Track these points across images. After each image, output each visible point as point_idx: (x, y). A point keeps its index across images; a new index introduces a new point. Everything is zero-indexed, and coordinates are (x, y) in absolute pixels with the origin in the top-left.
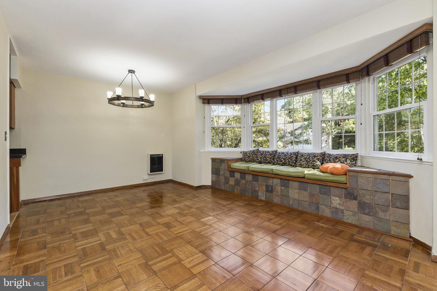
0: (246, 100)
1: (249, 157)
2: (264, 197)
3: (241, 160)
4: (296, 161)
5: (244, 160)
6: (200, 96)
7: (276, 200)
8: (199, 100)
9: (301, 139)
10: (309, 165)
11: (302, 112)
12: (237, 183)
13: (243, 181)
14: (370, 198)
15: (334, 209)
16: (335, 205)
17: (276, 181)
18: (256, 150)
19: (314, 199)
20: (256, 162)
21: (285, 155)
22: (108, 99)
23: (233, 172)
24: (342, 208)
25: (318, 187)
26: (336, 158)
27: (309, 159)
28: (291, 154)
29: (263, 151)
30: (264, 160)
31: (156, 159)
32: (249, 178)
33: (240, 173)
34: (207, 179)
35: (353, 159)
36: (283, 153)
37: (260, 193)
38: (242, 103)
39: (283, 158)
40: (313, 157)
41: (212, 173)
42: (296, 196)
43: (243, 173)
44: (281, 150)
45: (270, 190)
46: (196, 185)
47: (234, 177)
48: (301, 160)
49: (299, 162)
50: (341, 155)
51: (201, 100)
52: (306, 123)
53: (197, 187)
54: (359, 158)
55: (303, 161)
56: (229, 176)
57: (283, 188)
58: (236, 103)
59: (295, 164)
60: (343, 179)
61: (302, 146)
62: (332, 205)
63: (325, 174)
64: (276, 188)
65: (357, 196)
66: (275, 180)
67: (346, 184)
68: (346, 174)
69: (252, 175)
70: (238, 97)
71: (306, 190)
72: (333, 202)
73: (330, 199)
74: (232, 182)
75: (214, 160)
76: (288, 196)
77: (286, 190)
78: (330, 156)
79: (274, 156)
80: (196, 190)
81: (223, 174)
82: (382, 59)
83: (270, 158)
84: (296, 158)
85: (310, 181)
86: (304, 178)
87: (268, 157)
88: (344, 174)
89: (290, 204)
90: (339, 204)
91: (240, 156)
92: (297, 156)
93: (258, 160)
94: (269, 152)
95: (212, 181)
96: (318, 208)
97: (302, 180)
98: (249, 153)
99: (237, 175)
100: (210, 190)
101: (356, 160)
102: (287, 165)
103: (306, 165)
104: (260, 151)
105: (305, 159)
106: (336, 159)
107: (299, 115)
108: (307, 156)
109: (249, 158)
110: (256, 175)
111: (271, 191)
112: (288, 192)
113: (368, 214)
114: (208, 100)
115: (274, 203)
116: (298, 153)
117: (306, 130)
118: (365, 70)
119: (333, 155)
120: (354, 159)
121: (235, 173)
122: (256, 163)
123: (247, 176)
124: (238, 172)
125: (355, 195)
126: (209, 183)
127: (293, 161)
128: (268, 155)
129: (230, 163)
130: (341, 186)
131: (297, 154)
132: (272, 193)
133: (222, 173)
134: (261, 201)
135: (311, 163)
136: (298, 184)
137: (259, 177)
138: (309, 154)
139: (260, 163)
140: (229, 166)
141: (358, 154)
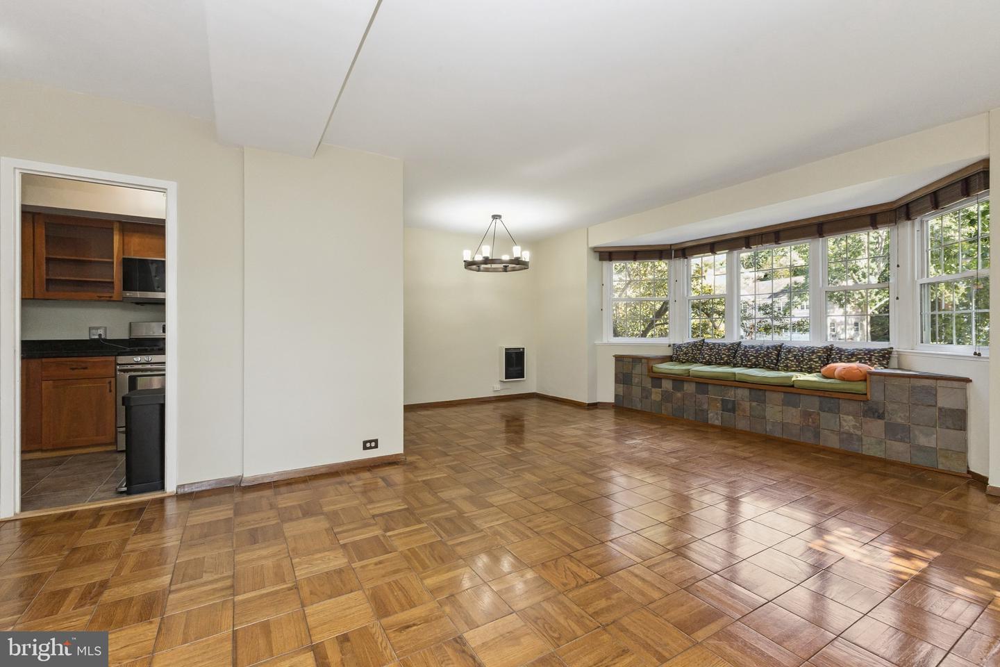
0: (680, 253)
1: (686, 354)
2: (718, 419)
3: (670, 359)
4: (778, 360)
5: (676, 359)
6: (595, 248)
7: (742, 424)
8: (592, 253)
9: (787, 321)
10: (801, 367)
11: (789, 253)
12: (667, 397)
13: (679, 395)
14: (905, 416)
15: (845, 436)
16: (847, 428)
17: (742, 393)
18: (700, 341)
19: (810, 420)
20: (701, 363)
21: (757, 351)
22: (465, 261)
23: (657, 379)
24: (859, 433)
25: (816, 401)
26: (853, 355)
27: (803, 357)
28: (768, 348)
29: (714, 344)
30: (716, 358)
31: (514, 356)
32: (690, 388)
33: (673, 380)
34: (606, 392)
35: (883, 357)
36: (753, 347)
37: (712, 414)
38: (671, 258)
39: (753, 356)
40: (810, 353)
41: (617, 382)
42: (778, 418)
43: (678, 380)
44: (747, 341)
45: (730, 407)
46: (587, 402)
47: (661, 388)
48: (787, 359)
49: (783, 362)
50: (861, 350)
51: (598, 255)
52: (801, 279)
53: (589, 405)
54: (894, 355)
55: (790, 360)
56: (649, 386)
57: (754, 404)
58: (661, 258)
59: (776, 364)
60: (860, 387)
61: (789, 335)
62: (842, 430)
63: (829, 381)
64: (741, 404)
65: (883, 413)
66: (740, 392)
67: (866, 394)
68: (865, 380)
69: (696, 382)
70: (666, 248)
71: (795, 406)
72: (844, 424)
73: (838, 420)
74: (656, 395)
75: (619, 359)
76: (765, 418)
77: (759, 408)
78: (841, 351)
79: (736, 351)
80: (588, 409)
81: (638, 383)
82: (929, 198)
83: (728, 356)
84: (778, 355)
85: (804, 392)
86: (793, 386)
87: (724, 354)
88: (862, 379)
89: (768, 430)
90: (855, 427)
91: (669, 352)
92: (779, 351)
93: (704, 358)
94: (725, 345)
95: (616, 396)
96: (817, 435)
97: (790, 390)
98: (687, 347)
99: (667, 385)
100: (614, 410)
101: (889, 358)
102: (760, 368)
103: (797, 367)
104: (708, 344)
105: (795, 358)
106: (852, 358)
107: (782, 260)
108: (799, 351)
109: (686, 356)
110: (703, 383)
111: (733, 410)
112: (764, 410)
113: (902, 440)
114: (607, 255)
115: (737, 430)
116: (781, 346)
117: (800, 296)
118: (904, 210)
119: (847, 349)
120: (885, 357)
121: (663, 381)
122: (699, 364)
123: (686, 386)
124: (670, 379)
125: (881, 411)
126: (611, 399)
127: (772, 361)
128: (724, 350)
129: (651, 363)
130: (857, 397)
131: (779, 349)
132: (734, 413)
133: (636, 380)
134: (713, 426)
135: (807, 364)
136: (781, 396)
137: (710, 387)
138: (802, 350)
139: (709, 363)
140: (651, 370)
141: (892, 348)
